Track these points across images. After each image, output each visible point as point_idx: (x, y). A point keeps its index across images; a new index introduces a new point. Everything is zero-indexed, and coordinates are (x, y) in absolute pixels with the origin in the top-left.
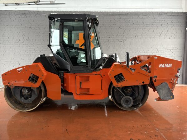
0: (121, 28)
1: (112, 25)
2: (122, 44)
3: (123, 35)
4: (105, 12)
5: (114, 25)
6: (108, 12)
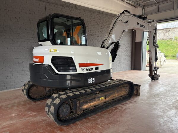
0: (98, 25)
1: (92, 21)
2: (99, 39)
3: (100, 31)
4: (87, 7)
5: (94, 21)
6: (89, 8)
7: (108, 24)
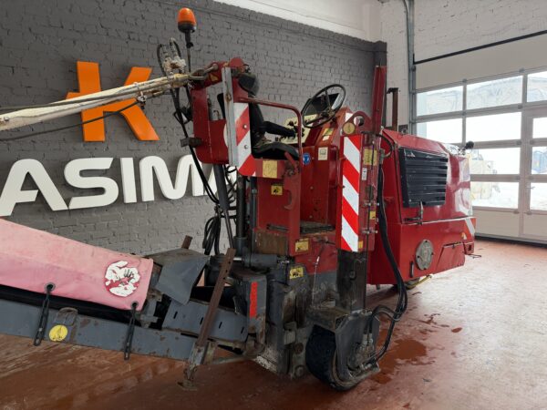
7: (274, 61)
